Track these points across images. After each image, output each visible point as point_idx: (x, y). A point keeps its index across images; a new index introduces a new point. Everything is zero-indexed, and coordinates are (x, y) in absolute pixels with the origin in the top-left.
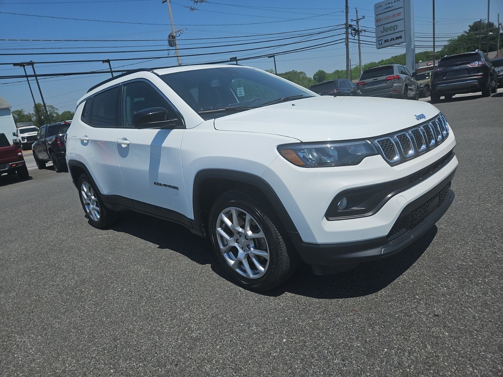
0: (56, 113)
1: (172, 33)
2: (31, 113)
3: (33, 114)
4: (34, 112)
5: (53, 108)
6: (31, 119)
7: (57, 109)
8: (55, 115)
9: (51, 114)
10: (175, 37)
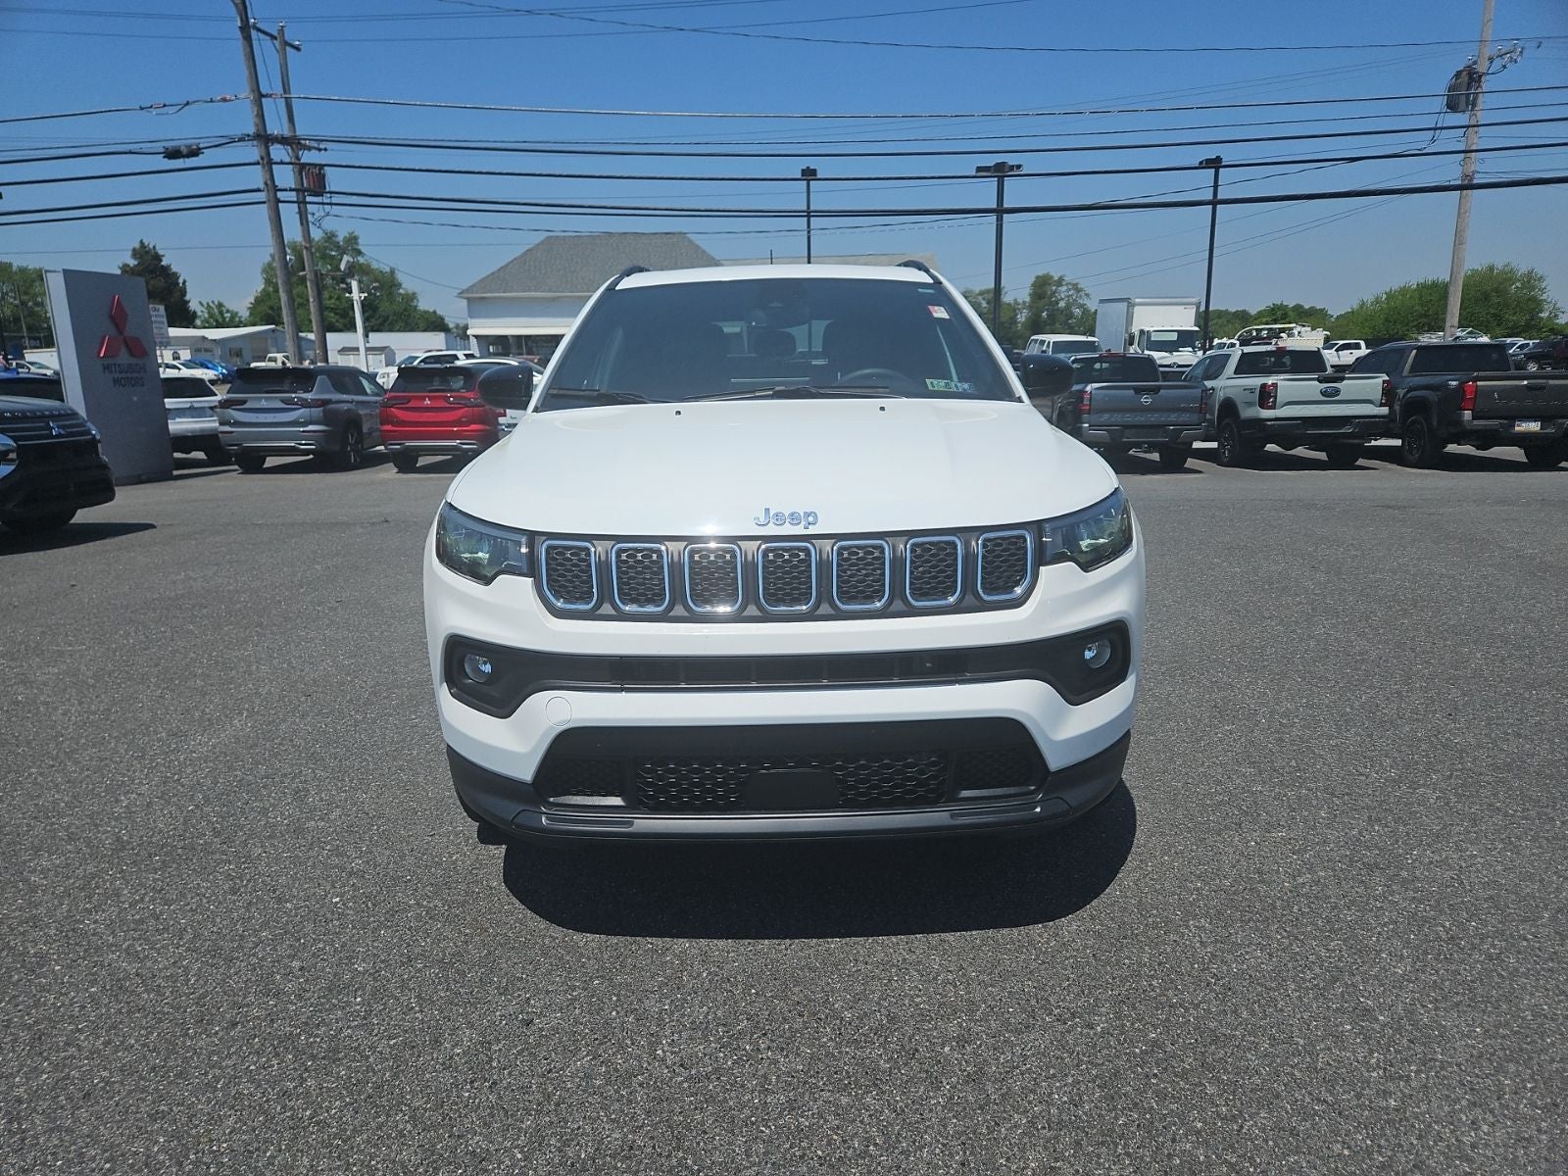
0: (1081, 306)
1: (1475, 63)
2: (1020, 301)
3: (1024, 302)
4: (1028, 299)
5: (1078, 290)
6: (1017, 315)
7: (1087, 295)
8: (1077, 311)
9: (1068, 306)
10: (1480, 77)
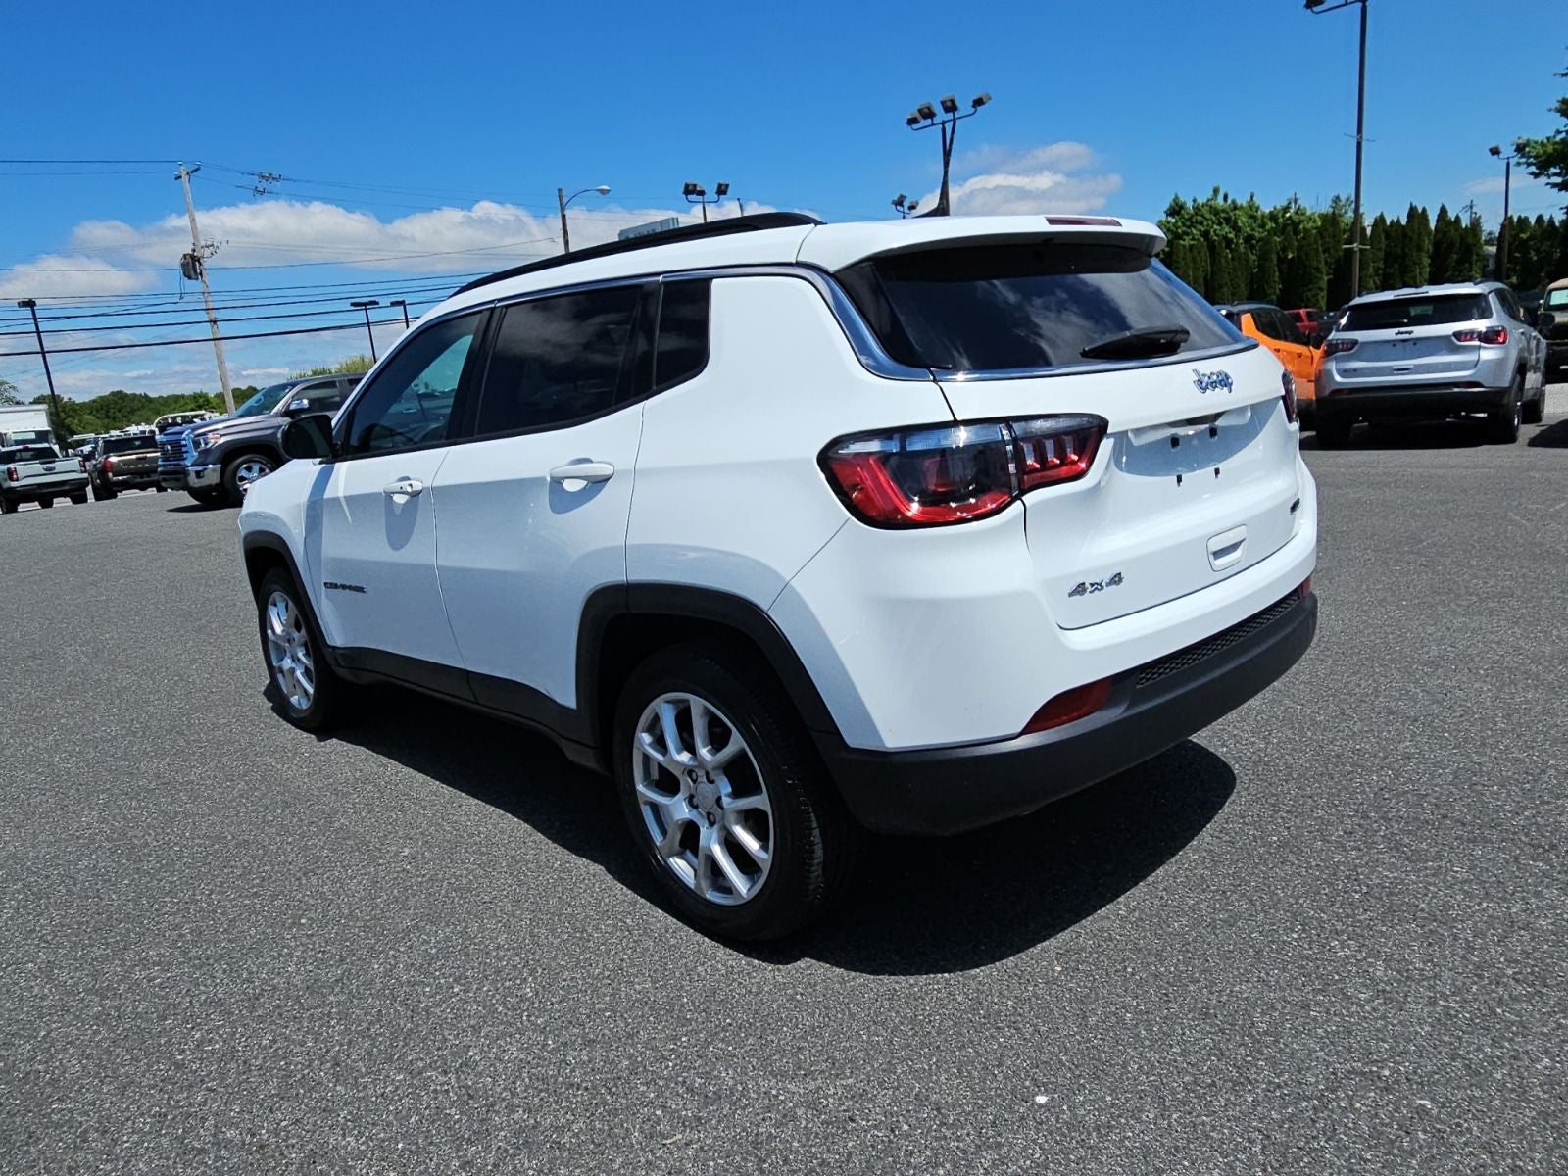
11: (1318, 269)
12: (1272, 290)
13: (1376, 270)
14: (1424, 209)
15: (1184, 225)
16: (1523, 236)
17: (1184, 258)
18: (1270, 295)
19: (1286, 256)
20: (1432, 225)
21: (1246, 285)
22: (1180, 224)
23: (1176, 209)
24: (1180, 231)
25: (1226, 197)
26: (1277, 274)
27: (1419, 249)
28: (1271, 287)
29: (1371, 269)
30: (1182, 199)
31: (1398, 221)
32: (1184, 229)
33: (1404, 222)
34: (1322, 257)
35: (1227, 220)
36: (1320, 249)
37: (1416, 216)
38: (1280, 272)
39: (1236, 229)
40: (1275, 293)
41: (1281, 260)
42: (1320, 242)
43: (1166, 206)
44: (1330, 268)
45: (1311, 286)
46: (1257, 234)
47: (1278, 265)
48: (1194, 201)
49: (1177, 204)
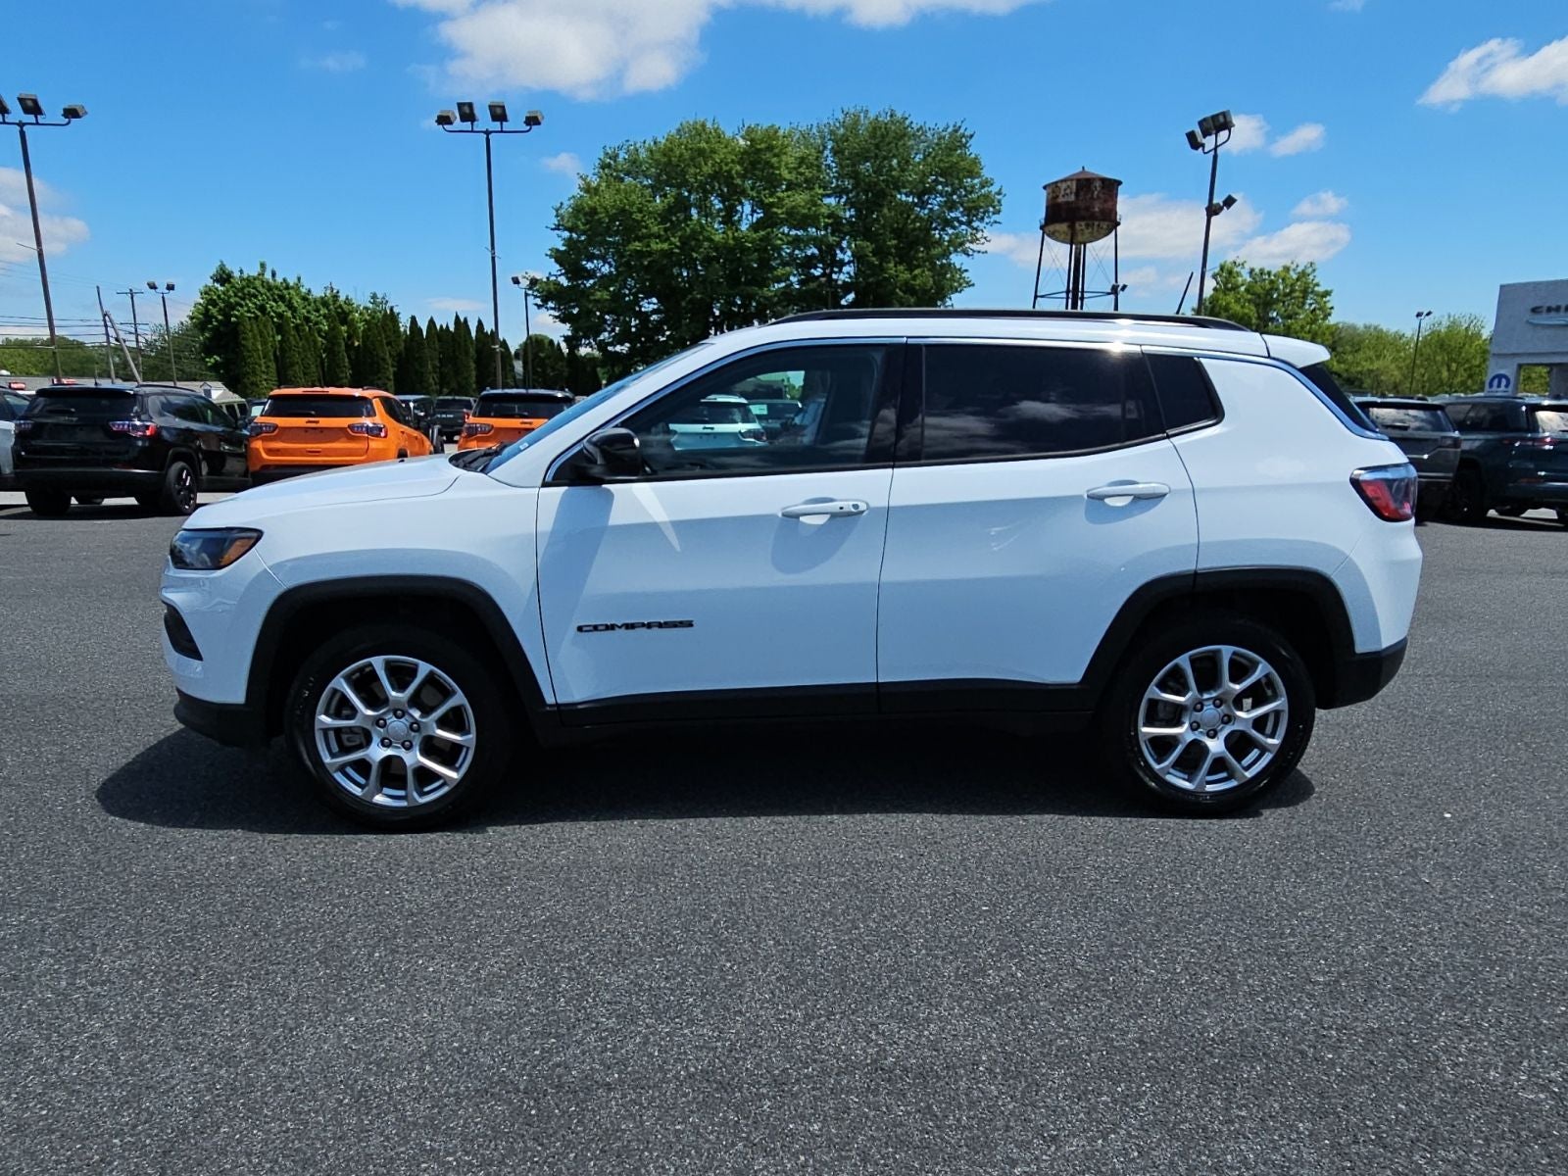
11: (384, 359)
12: (344, 375)
13: (434, 367)
14: (466, 319)
15: (236, 295)
16: (542, 355)
17: (251, 331)
18: (342, 378)
19: (353, 343)
20: (474, 334)
21: (317, 366)
22: (231, 293)
23: (223, 277)
24: (232, 300)
25: (274, 274)
26: (346, 360)
27: (467, 353)
28: (342, 372)
29: (430, 367)
30: (229, 267)
31: (447, 327)
32: (237, 299)
33: (452, 329)
34: (387, 348)
35: (282, 298)
36: (385, 341)
37: (461, 325)
38: (349, 357)
39: (290, 306)
40: (346, 377)
41: (349, 347)
42: (383, 336)
43: (213, 271)
44: (393, 360)
45: (379, 375)
46: (312, 317)
47: (346, 351)
48: (241, 271)
49: (224, 272)
